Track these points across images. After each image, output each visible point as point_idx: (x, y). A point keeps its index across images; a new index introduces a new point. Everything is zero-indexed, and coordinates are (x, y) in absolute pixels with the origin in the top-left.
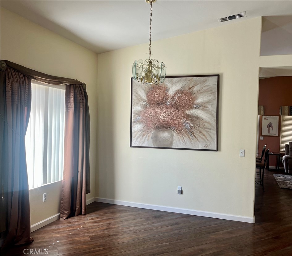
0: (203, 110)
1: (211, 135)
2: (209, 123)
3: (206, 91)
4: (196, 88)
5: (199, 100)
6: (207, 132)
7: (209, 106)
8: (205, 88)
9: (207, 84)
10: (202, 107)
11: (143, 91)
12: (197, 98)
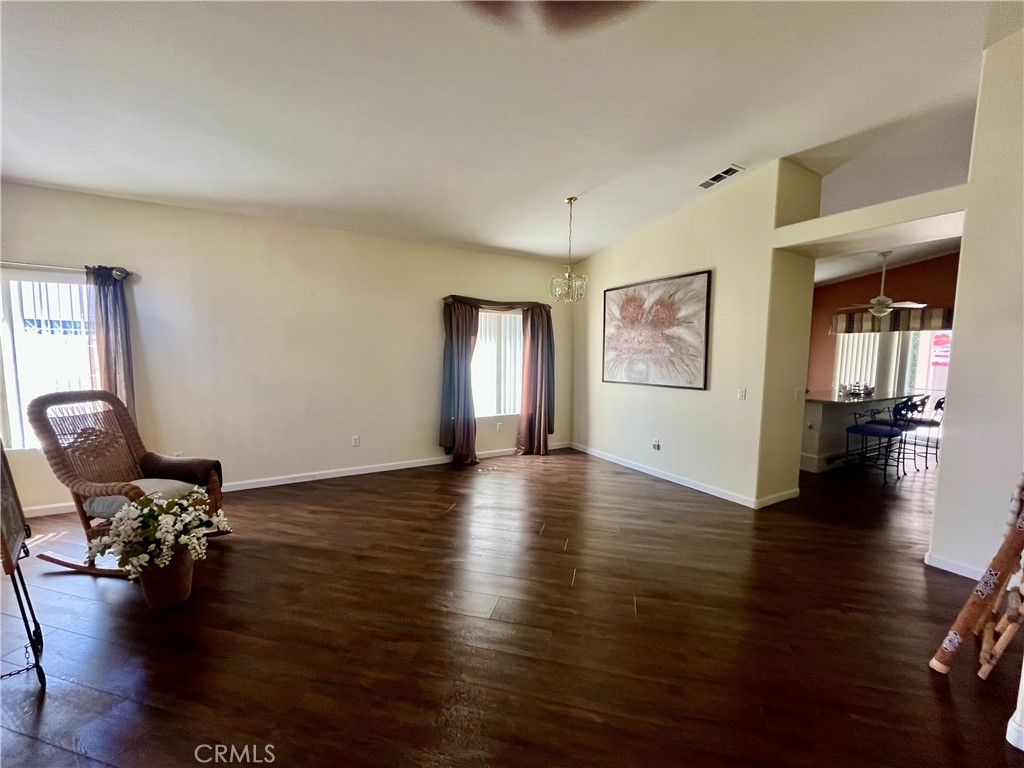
0: (687, 327)
1: (697, 364)
2: (694, 347)
3: (691, 298)
4: (678, 296)
5: (682, 314)
6: (692, 360)
7: (696, 321)
8: (690, 294)
9: (694, 286)
10: (686, 322)
11: (616, 307)
12: (679, 309)
